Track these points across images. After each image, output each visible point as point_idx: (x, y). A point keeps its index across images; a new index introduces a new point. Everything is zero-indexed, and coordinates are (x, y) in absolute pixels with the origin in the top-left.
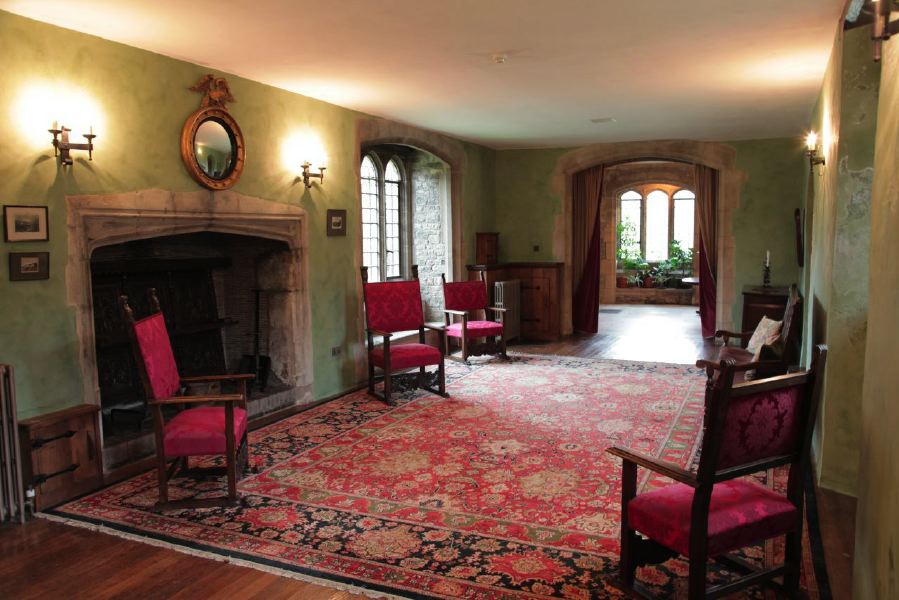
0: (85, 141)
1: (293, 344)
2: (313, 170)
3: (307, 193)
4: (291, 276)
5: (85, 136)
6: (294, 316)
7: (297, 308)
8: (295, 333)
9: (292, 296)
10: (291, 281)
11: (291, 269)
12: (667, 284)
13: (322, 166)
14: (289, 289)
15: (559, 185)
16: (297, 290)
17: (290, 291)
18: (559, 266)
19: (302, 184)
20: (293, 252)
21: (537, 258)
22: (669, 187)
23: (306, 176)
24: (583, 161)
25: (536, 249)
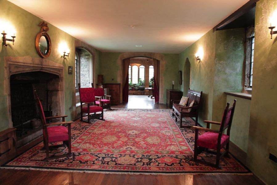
0: (12, 38)
1: (60, 107)
2: (66, 54)
3: (64, 60)
4: (59, 86)
5: (12, 37)
6: (60, 98)
7: (61, 96)
8: (61, 104)
9: (60, 92)
10: (59, 87)
11: (60, 84)
12: (138, 90)
13: (68, 53)
14: (59, 90)
15: (119, 63)
16: (61, 90)
17: (59, 91)
18: (119, 84)
19: (63, 58)
20: (60, 79)
21: (113, 82)
22: (138, 65)
23: (64, 55)
24: (126, 56)
25: (113, 79)
